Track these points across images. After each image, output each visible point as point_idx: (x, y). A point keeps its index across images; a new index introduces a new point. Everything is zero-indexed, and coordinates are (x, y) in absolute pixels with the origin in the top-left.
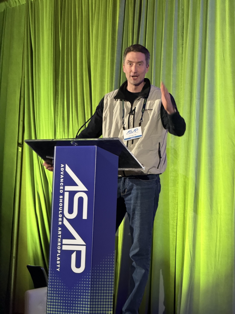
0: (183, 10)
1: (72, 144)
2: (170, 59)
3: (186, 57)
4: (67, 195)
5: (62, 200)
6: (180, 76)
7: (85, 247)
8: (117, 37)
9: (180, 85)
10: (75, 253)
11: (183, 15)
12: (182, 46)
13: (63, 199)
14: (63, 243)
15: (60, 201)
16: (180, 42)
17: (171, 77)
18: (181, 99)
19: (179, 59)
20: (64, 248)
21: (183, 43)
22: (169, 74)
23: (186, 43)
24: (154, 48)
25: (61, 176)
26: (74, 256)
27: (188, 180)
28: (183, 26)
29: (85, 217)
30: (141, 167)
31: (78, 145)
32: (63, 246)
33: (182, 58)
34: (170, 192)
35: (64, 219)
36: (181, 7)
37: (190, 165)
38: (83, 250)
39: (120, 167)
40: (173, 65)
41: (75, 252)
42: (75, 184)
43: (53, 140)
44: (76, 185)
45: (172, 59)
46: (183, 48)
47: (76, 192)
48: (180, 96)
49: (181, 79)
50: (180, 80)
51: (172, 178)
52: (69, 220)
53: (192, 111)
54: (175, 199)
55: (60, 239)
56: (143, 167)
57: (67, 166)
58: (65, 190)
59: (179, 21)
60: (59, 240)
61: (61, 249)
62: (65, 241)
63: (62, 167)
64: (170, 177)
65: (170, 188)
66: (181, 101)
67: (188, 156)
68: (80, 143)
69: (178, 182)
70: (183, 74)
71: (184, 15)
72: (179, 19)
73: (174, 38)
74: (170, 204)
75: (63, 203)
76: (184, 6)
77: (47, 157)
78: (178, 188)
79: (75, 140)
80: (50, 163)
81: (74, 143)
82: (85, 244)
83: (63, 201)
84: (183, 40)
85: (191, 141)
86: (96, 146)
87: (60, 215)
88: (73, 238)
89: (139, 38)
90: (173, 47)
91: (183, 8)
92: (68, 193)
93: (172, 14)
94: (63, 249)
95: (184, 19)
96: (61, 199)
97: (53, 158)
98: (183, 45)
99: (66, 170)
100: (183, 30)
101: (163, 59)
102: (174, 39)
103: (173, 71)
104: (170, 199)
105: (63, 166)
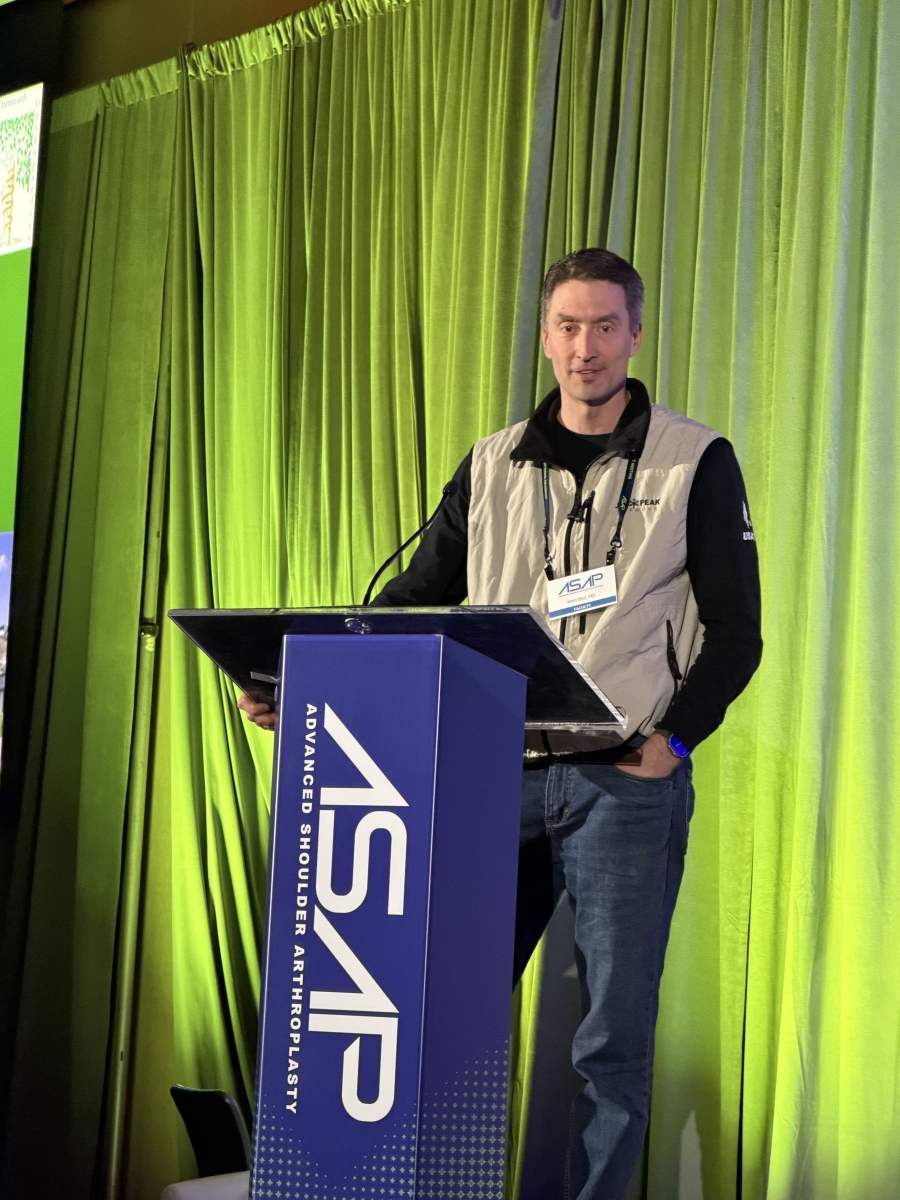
0: (778, 117)
1: (349, 625)
2: (725, 306)
3: (790, 299)
4: (327, 820)
5: (308, 840)
6: (765, 369)
7: (395, 1020)
8: (526, 218)
9: (764, 404)
10: (356, 1045)
11: (779, 136)
12: (774, 253)
13: (314, 836)
14: (312, 1006)
15: (303, 843)
16: (767, 239)
17: (728, 373)
18: (768, 459)
19: (762, 305)
20: (317, 1023)
21: (778, 243)
22: (722, 361)
23: (789, 243)
24: (666, 262)
25: (305, 751)
26: (352, 1056)
27: (793, 769)
28: (780, 179)
29: (396, 906)
30: (615, 720)
31: (374, 632)
32: (311, 1016)
33: (775, 300)
34: (721, 816)
35: (317, 912)
36: (772, 108)
37: (800, 711)
38: (388, 1031)
39: (531, 716)
40: (737, 328)
41: (357, 1043)
42: (360, 782)
43: (277, 610)
44: (364, 784)
45: (734, 305)
46: (776, 262)
47: (363, 811)
48: (764, 444)
49: (770, 384)
50: (764, 385)
51: (729, 758)
52: (335, 919)
53: (809, 504)
54: (743, 842)
55: (301, 990)
56: (620, 718)
57: (328, 711)
58: (322, 802)
59: (763, 158)
60: (295, 994)
61: (304, 1029)
62: (318, 999)
63: (311, 716)
64: (721, 756)
65: (722, 798)
66: (768, 466)
67: (792, 677)
68: (379, 625)
69: (754, 775)
70: (775, 363)
71: (781, 136)
72: (763, 153)
73: (742, 223)
74: (721, 859)
75: (313, 851)
76: (782, 104)
77: (253, 675)
78: (754, 796)
79: (359, 612)
80: (263, 697)
81: (357, 625)
82: (396, 1011)
83: (314, 844)
84: (777, 234)
85: (806, 620)
86: (442, 636)
87: (299, 898)
88: (352, 988)
89: (610, 226)
90: (739, 258)
91: (777, 109)
92: (332, 812)
93: (734, 134)
94: (312, 1027)
95: (781, 152)
96: (306, 836)
97: (275, 680)
98: (777, 251)
99: (326, 726)
100: (779, 197)
101: (702, 304)
102: (742, 227)
103: (737, 350)
104: (721, 838)
105: (315, 709)
